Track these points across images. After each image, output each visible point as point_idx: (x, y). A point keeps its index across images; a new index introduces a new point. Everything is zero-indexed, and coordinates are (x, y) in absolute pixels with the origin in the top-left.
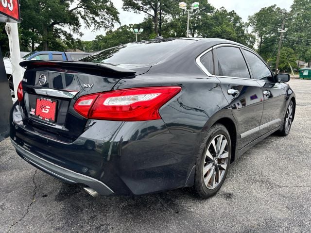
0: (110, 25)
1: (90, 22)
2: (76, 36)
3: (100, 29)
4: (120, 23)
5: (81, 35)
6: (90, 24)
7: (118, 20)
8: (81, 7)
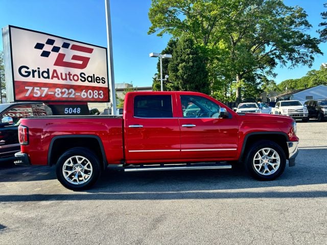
0: (309, 58)
1: (286, 59)
2: (269, 78)
3: (298, 64)
4: (322, 53)
5: (275, 75)
6: (287, 61)
7: (319, 51)
8: (275, 49)
